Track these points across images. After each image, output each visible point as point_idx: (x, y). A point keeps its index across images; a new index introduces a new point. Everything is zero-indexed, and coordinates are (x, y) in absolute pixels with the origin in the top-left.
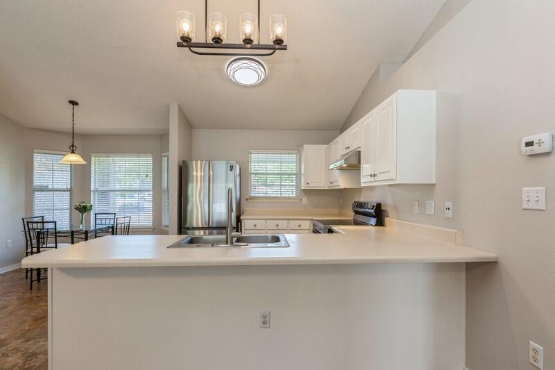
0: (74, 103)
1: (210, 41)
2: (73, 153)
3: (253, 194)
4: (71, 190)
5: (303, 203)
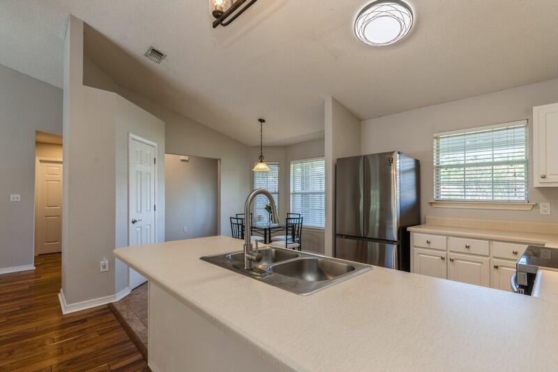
0: (262, 121)
2: (261, 162)
3: (442, 197)
4: (278, 193)
5: (542, 212)
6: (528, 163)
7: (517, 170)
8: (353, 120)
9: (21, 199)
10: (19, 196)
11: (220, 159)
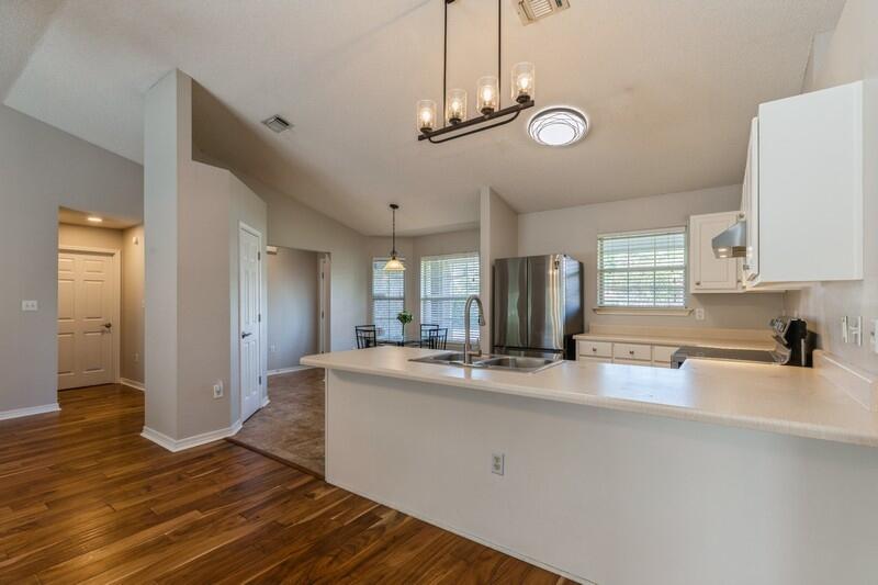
0: (394, 207)
1: (449, 125)
2: (394, 259)
3: (606, 303)
4: (404, 299)
5: (698, 318)
6: (686, 269)
7: (676, 276)
8: (510, 213)
9: (39, 307)
10: (35, 303)
11: (329, 253)
